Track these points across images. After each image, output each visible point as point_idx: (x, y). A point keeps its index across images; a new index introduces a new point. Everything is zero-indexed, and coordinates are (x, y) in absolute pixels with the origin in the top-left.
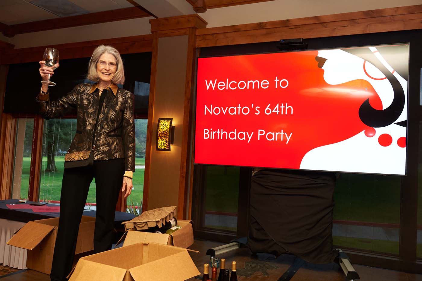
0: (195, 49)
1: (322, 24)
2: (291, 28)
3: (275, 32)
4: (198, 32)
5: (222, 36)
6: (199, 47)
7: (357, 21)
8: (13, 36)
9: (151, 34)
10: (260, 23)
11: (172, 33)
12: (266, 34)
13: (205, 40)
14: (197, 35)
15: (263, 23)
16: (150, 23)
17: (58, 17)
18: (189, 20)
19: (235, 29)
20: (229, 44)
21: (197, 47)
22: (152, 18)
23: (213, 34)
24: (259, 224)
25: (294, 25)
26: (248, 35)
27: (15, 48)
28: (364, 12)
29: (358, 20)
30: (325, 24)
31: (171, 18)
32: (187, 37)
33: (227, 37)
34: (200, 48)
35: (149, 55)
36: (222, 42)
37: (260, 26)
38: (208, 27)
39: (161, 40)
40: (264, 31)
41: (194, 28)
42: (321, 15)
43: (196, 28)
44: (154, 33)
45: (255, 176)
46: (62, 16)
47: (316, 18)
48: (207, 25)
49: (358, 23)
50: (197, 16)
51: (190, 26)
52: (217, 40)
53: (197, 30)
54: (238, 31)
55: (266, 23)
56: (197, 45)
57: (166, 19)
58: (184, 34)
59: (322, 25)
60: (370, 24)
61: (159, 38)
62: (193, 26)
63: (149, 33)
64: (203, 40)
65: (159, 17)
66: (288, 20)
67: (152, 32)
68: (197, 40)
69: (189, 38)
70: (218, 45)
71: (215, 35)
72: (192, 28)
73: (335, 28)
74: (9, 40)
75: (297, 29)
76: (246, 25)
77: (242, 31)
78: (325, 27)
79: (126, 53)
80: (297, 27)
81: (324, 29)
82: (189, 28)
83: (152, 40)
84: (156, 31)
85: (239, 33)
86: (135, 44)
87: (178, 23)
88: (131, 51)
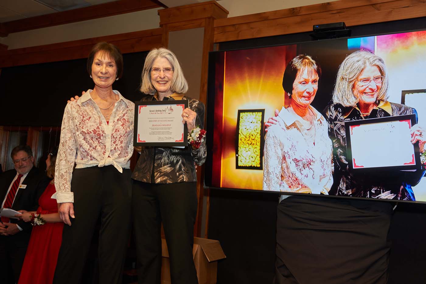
0: (213, 44)
1: (374, 6)
2: (333, 14)
3: (312, 19)
4: (216, 23)
5: (245, 27)
6: (217, 42)
8: (7, 35)
10: (293, 9)
11: (184, 25)
12: (301, 23)
13: (225, 32)
14: (215, 26)
15: (296, 8)
16: (159, 14)
17: (56, 11)
18: (205, 9)
19: (262, 18)
20: (255, 37)
21: (215, 42)
22: (162, 8)
23: (234, 25)
24: (288, 269)
25: (336, 9)
26: (277, 25)
27: (8, 49)
30: (378, 6)
31: (184, 7)
32: (203, 28)
33: (252, 28)
34: (220, 43)
36: (246, 34)
37: (293, 12)
38: (229, 16)
39: (171, 35)
40: (298, 19)
41: (212, 19)
43: (214, 19)
44: (164, 26)
45: (282, 204)
46: (59, 10)
48: (228, 15)
50: (214, 3)
51: (206, 16)
53: (215, 21)
54: (265, 20)
55: (301, 7)
56: (215, 39)
57: (178, 8)
58: (200, 26)
61: (170, 33)
62: (209, 16)
63: (157, 26)
64: (222, 33)
65: (169, 5)
66: (328, 3)
67: (161, 26)
68: (216, 33)
69: (205, 31)
70: (240, 38)
71: (237, 26)
72: (209, 18)
73: (392, 11)
74: (2, 40)
75: (341, 14)
76: (276, 12)
77: (270, 20)
78: (378, 10)
79: (132, 51)
80: (340, 11)
81: (377, 12)
82: (205, 18)
83: (162, 34)
84: (166, 24)
85: (266, 22)
86: (142, 40)
87: (192, 12)
88: (137, 49)
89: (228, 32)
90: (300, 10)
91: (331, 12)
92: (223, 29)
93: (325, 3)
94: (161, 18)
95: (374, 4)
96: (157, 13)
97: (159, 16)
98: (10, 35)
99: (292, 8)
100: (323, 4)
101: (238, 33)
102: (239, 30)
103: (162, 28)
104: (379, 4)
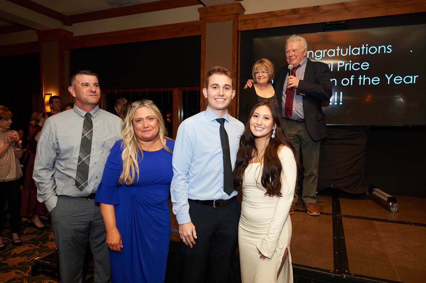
0: (238, 31)
2: (321, 13)
3: (307, 16)
4: (240, 18)
5: (260, 21)
7: (376, 6)
8: (71, 25)
12: (300, 18)
13: (246, 24)
14: (239, 20)
15: (296, 9)
16: (198, 11)
17: (112, 8)
18: (233, 8)
19: (272, 14)
20: (268, 27)
21: (239, 30)
22: (201, 6)
23: (253, 19)
25: (323, 10)
26: (284, 20)
27: (74, 35)
31: (218, 6)
32: (232, 21)
33: (266, 21)
34: (242, 31)
35: (199, 37)
36: (261, 26)
37: (294, 11)
38: (246, 13)
39: (208, 25)
40: (297, 16)
41: (238, 14)
42: (346, 1)
44: (203, 19)
46: (117, 7)
47: (342, 4)
49: (378, 8)
50: (240, 4)
51: (234, 13)
53: (239, 16)
56: (239, 28)
57: (213, 7)
58: (229, 19)
60: (387, 8)
63: (198, 19)
64: (244, 24)
65: (207, 5)
66: (318, 6)
67: (200, 19)
68: (239, 24)
69: (233, 22)
70: (257, 28)
71: (255, 20)
72: (236, 14)
73: (358, 12)
74: (68, 28)
76: (282, 11)
77: (278, 16)
78: (350, 11)
79: (177, 36)
82: (233, 14)
83: (201, 25)
85: (275, 17)
86: (184, 29)
87: (224, 10)
88: (182, 35)
89: (249, 24)
90: (299, 10)
91: (319, 12)
92: (245, 21)
94: (200, 14)
95: (347, 8)
96: (197, 10)
98: (74, 25)
100: (314, 6)
101: (256, 25)
102: (257, 23)
103: (201, 20)
104: (350, 8)
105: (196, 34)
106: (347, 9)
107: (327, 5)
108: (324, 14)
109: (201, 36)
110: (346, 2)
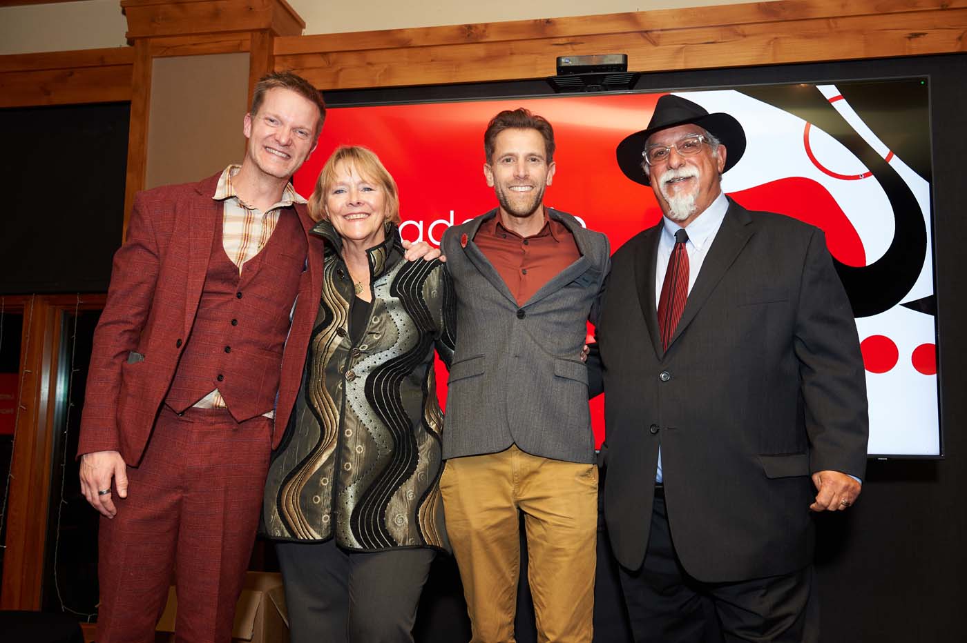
2: (560, 44)
3: (512, 54)
4: (279, 46)
5: (352, 60)
7: (740, 29)
9: (127, 46)
10: (469, 27)
11: (194, 45)
12: (489, 59)
13: (303, 69)
14: (275, 54)
15: (476, 26)
16: (124, 12)
18: (251, 9)
19: (394, 41)
20: (376, 85)
23: (324, 54)
25: (567, 34)
26: (432, 61)
28: (759, 4)
29: (741, 27)
30: (653, 35)
32: (246, 57)
33: (369, 64)
35: (122, 109)
36: (356, 78)
37: (469, 34)
38: (306, 32)
39: (159, 66)
40: (479, 50)
41: (268, 33)
42: (640, 10)
43: (273, 34)
44: (138, 42)
47: (629, 17)
48: (304, 30)
49: (745, 36)
51: (255, 26)
52: (341, 70)
53: (276, 39)
54: (402, 48)
55: (486, 25)
58: (237, 50)
59: (645, 37)
60: (776, 38)
61: (154, 60)
62: (263, 26)
63: (120, 42)
66: (548, 21)
67: (130, 42)
69: (252, 62)
70: (341, 86)
71: (333, 57)
72: (262, 31)
73: (682, 48)
75: (575, 47)
76: (428, 31)
77: (413, 47)
78: (655, 44)
79: (44, 101)
80: (574, 41)
81: (652, 48)
82: (252, 31)
83: (132, 64)
84: (145, 37)
85: (405, 51)
86: (72, 74)
87: (216, 14)
88: (60, 98)
89: (311, 68)
90: (484, 31)
91: (555, 41)
92: (298, 60)
93: (540, 20)
95: (646, 32)
97: (124, 18)
99: (466, 25)
100: (536, 21)
101: (337, 73)
102: (339, 68)
103: (133, 48)
104: (655, 32)
105: (115, 95)
106: (645, 35)
107: (579, 18)
108: (569, 46)
109: (127, 104)
110: (643, 13)
